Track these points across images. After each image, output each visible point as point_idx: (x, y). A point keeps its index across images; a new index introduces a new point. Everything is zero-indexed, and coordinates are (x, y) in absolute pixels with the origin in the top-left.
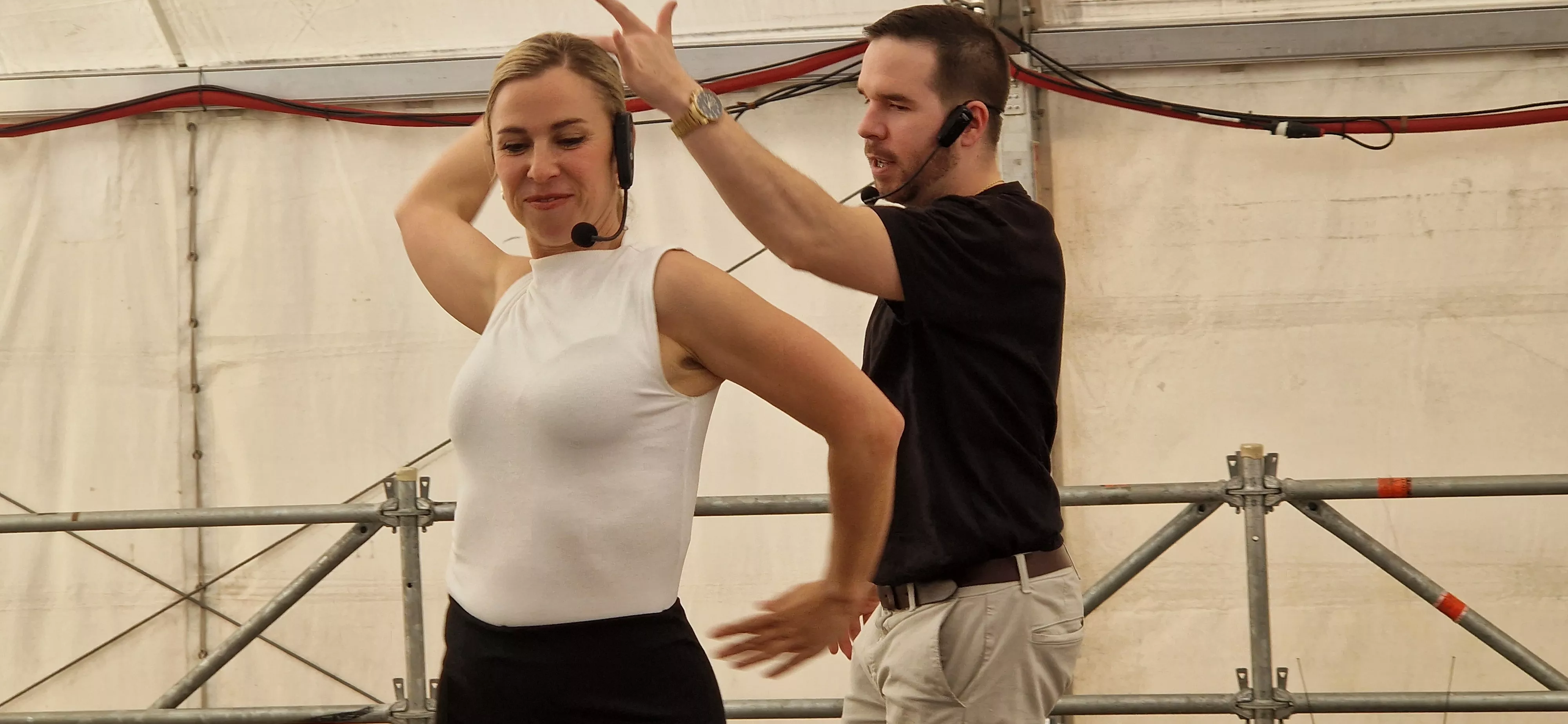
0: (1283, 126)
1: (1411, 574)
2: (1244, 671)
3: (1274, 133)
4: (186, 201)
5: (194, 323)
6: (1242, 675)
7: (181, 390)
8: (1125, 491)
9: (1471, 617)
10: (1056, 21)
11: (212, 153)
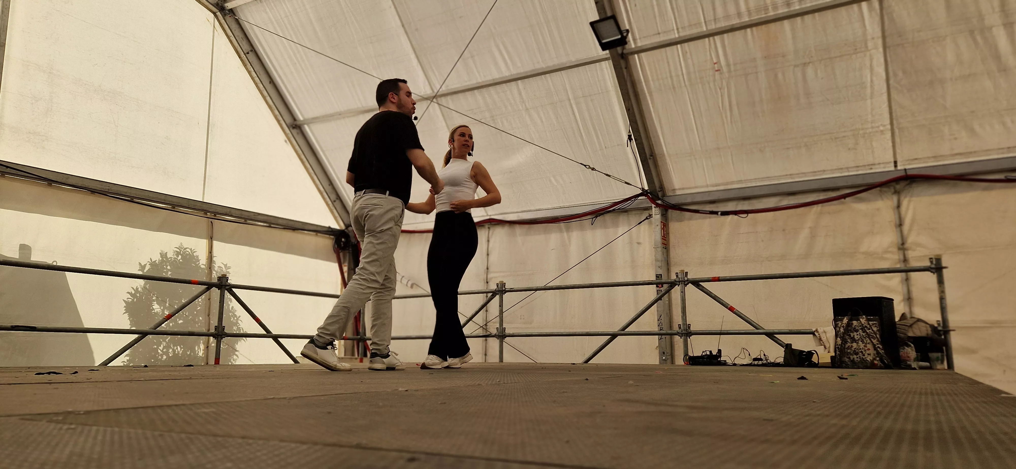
0: (719, 213)
1: (722, 301)
2: (680, 325)
3: (717, 214)
4: (487, 243)
5: (488, 269)
6: (680, 326)
7: (484, 283)
8: (651, 281)
9: (737, 311)
10: (670, 194)
11: (493, 234)
